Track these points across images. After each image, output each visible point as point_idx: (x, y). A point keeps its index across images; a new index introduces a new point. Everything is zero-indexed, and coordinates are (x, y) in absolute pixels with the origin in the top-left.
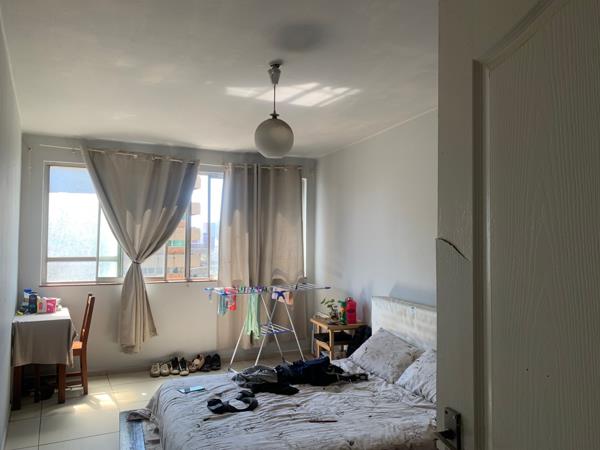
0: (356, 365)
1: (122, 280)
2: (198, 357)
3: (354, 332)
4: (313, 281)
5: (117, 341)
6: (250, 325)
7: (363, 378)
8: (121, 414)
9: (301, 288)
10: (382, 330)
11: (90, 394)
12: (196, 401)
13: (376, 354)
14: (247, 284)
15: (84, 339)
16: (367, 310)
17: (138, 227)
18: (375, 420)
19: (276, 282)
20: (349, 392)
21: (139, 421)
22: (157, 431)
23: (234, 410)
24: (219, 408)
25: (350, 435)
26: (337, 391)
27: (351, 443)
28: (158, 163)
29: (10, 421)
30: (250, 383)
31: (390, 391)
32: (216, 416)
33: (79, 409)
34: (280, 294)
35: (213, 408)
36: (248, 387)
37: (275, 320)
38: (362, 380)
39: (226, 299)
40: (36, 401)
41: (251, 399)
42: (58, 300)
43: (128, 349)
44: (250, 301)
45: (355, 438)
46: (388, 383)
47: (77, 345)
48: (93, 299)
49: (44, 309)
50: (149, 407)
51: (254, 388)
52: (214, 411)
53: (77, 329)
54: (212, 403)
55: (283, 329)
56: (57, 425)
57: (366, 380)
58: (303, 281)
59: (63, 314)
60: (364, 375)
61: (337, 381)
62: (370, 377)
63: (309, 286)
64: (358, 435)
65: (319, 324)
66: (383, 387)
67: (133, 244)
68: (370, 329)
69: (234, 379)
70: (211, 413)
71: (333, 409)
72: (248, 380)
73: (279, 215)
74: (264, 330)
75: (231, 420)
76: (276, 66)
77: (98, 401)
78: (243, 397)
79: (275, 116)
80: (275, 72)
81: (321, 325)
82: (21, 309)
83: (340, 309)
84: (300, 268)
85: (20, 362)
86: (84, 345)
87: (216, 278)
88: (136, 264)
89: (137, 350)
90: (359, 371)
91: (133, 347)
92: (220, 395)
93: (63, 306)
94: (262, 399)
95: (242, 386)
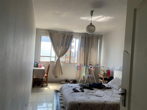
0: (109, 85)
1: (56, 62)
2: (72, 80)
3: (109, 78)
4: (100, 65)
5: (54, 75)
6: (84, 74)
7: (110, 88)
8: (54, 90)
9: (96, 66)
10: (116, 78)
11: (48, 86)
12: (70, 89)
13: (114, 83)
14: (83, 64)
15: (47, 74)
16: (113, 73)
17: (59, 50)
18: (112, 98)
19: (90, 65)
20: (106, 91)
21: (58, 92)
22: (61, 94)
23: (78, 91)
24: (75, 91)
25: (105, 100)
26: (103, 90)
27: (105, 102)
28: (64, 35)
29: (32, 89)
30: (83, 86)
31: (117, 92)
32: (74, 92)
33: (46, 88)
34: (91, 67)
35: (74, 90)
36: (82, 87)
37: (90, 73)
38: (110, 89)
39: (78, 68)
40: (37, 86)
41: (82, 90)
42: (42, 65)
43: (56, 77)
44: (84, 68)
45: (106, 101)
46: (116, 90)
47: (46, 75)
48: (49, 65)
49: (39, 67)
50: (60, 89)
51: (83, 88)
52: (74, 91)
53: (46, 71)
54: (73, 89)
55: (92, 76)
56: (41, 91)
57: (111, 89)
58: (97, 65)
59: (43, 68)
60: (111, 88)
61: (103, 88)
62: (112, 88)
63: (99, 66)
64: (107, 100)
65: (100, 75)
66: (115, 91)
67: (58, 54)
68: (113, 77)
69: (79, 85)
70: (73, 92)
71: (102, 94)
72: (82, 86)
73: (92, 49)
74: (87, 76)
75: (78, 93)
76: (92, 12)
77: (49, 87)
78: (81, 89)
79: (91, 24)
80: (92, 13)
81: (101, 76)
82: (35, 66)
83: (106, 72)
84: (96, 62)
85: (34, 77)
86: (47, 75)
87: (76, 63)
88: (59, 58)
89: (58, 77)
90: (109, 87)
91: (57, 77)
92: (76, 88)
93: (43, 67)
94: (85, 90)
95: (81, 87)
